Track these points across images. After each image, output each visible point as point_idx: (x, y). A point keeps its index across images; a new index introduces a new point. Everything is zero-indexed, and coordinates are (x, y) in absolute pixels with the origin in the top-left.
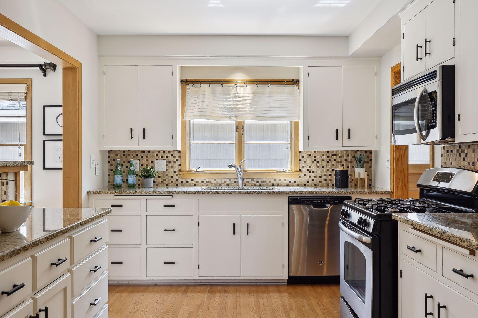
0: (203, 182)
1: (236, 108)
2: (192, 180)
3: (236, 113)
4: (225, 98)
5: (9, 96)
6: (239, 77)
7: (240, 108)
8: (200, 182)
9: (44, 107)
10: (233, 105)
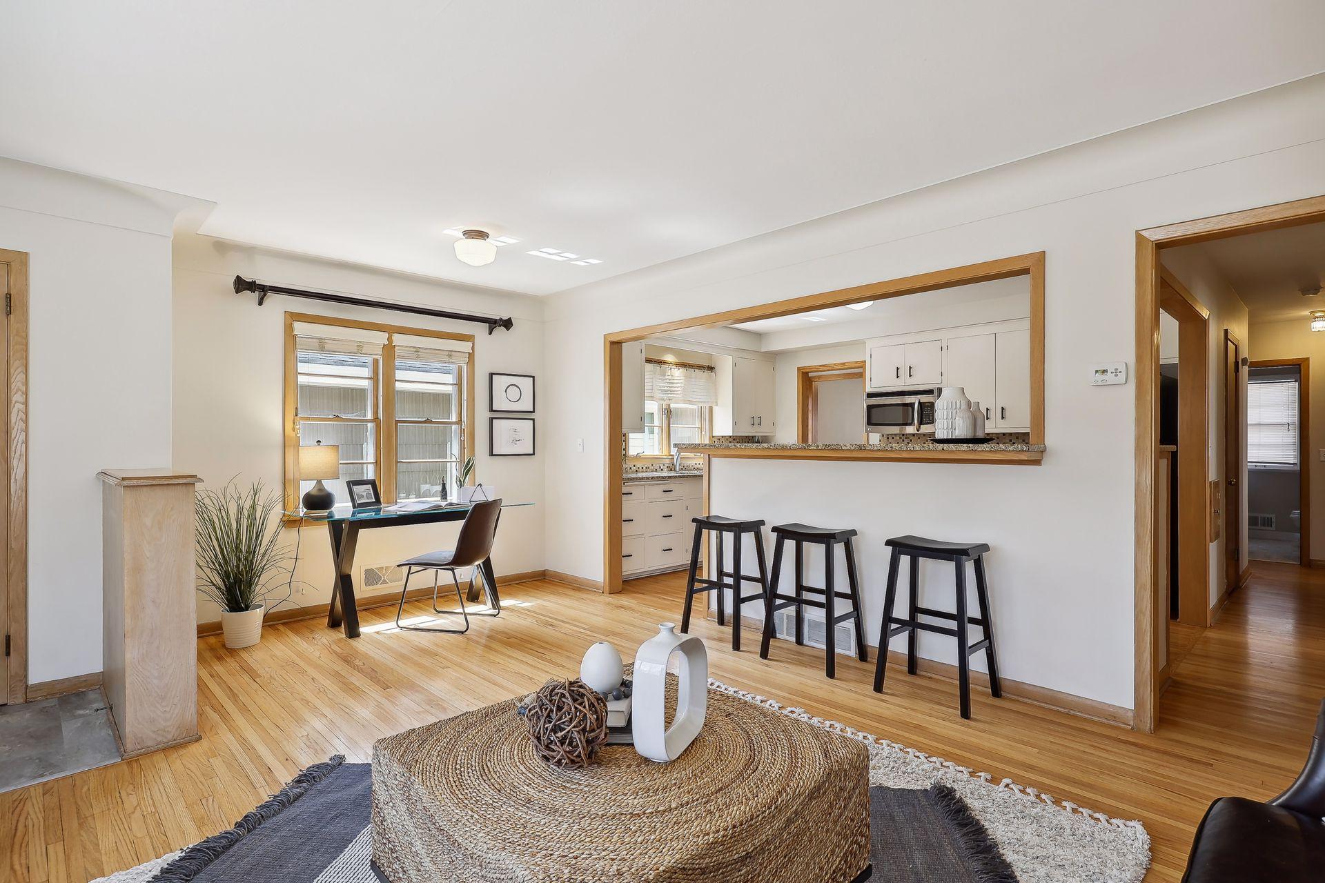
0: (642, 468)
1: (670, 390)
2: (634, 466)
3: (670, 395)
4: (661, 379)
5: (450, 356)
6: (669, 358)
7: (674, 391)
8: (640, 468)
9: (491, 375)
10: (667, 387)
